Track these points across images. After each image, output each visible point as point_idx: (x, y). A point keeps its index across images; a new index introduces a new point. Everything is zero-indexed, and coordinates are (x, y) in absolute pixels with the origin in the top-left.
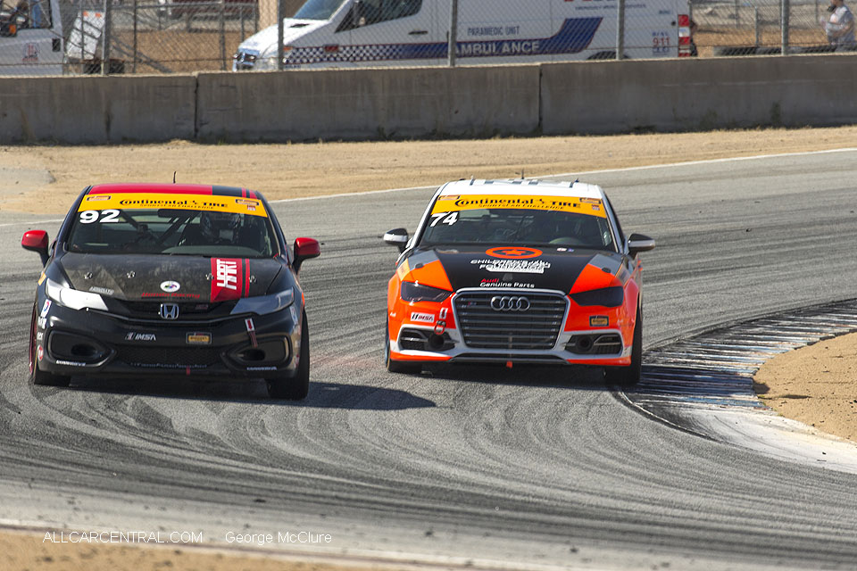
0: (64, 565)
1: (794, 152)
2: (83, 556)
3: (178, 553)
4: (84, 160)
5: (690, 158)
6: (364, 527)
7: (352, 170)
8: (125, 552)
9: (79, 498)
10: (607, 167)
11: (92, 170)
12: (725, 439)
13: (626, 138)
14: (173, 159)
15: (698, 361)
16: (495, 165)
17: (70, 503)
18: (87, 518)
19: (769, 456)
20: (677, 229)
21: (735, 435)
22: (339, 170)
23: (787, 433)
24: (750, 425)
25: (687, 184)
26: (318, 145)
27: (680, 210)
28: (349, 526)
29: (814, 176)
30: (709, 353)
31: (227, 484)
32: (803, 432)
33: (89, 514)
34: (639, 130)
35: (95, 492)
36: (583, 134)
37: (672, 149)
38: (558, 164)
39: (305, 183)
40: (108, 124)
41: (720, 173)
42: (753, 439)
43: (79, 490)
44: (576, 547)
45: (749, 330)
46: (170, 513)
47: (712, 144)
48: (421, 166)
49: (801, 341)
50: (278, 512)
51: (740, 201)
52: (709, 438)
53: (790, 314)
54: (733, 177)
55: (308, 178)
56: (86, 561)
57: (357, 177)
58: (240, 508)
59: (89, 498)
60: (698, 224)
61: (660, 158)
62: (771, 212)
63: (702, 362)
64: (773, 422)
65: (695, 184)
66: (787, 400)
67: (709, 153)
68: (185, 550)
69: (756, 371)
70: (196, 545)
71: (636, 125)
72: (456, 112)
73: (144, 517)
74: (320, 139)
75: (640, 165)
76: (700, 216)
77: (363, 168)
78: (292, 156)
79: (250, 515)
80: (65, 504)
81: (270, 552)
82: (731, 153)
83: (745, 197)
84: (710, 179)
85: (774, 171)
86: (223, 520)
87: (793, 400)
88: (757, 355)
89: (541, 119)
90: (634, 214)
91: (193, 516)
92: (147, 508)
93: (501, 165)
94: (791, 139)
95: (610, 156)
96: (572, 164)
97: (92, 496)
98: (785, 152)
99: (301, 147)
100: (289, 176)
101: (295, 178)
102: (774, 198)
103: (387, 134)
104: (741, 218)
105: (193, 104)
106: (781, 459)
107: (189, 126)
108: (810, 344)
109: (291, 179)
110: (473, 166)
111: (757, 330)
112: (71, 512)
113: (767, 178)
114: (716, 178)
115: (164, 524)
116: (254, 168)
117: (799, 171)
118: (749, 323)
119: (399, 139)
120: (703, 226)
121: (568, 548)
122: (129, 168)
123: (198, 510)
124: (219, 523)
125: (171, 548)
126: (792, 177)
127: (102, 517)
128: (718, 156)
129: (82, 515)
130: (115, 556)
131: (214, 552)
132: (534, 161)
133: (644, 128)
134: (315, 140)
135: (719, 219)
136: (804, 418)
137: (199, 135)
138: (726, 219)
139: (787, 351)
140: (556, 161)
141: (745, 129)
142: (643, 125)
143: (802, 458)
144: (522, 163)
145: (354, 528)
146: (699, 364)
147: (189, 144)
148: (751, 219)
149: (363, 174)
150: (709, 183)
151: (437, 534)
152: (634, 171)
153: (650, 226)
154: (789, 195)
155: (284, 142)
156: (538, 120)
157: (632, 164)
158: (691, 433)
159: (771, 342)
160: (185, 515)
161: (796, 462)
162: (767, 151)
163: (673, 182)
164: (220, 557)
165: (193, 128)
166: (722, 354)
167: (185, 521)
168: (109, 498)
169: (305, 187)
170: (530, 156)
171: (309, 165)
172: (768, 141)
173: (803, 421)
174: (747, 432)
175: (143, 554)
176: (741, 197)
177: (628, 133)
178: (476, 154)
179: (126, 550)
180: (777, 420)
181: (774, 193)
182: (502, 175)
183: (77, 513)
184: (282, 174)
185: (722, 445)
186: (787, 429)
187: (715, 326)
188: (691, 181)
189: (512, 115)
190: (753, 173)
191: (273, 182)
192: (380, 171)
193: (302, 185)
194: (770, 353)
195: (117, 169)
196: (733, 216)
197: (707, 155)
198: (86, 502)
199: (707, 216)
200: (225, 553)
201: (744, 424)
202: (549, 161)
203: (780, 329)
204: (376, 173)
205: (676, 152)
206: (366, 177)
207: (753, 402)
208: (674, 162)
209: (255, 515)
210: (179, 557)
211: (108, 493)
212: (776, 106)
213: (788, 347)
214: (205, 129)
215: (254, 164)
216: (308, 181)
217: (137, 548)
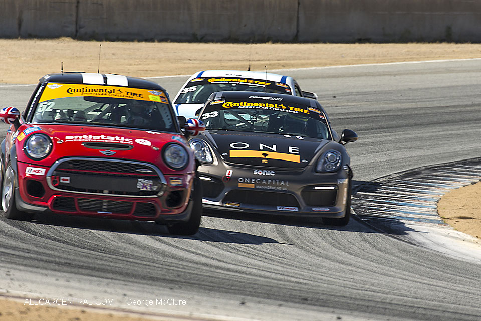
0: (10, 318)
1: (461, 58)
2: (21, 313)
3: (83, 312)
4: (4, 48)
5: (394, 60)
6: (200, 298)
7: (177, 60)
8: (48, 310)
9: (12, 272)
10: (341, 64)
11: (9, 54)
12: (420, 244)
13: (352, 45)
14: (62, 50)
15: (401, 192)
16: (268, 60)
17: (7, 275)
18: (20, 286)
19: (450, 256)
20: (387, 106)
21: (427, 241)
22: (169, 60)
23: (460, 241)
24: (436, 235)
25: (392, 77)
26: (155, 43)
27: (388, 93)
28: (190, 297)
29: (474, 74)
30: (408, 187)
31: (105, 265)
32: (471, 242)
33: (21, 283)
34: (361, 41)
35: (22, 268)
36: (325, 42)
37: (382, 54)
38: (309, 61)
39: (147, 67)
40: (20, 25)
41: (414, 70)
42: (439, 245)
43: (11, 266)
44: (341, 316)
45: (434, 173)
46: (72, 284)
47: (408, 51)
48: (221, 60)
49: (467, 181)
50: (141, 286)
51: (427, 89)
52: (411, 243)
53: (460, 164)
54: (422, 73)
55: (148, 65)
56: (23, 316)
57: (181, 65)
58: (117, 282)
59: (19, 272)
60: (400, 103)
61: (375, 60)
62: (446, 97)
63: (404, 193)
64: (451, 234)
65: (398, 77)
66: (459, 220)
67: (407, 57)
68: (88, 310)
69: (439, 200)
70: (94, 307)
71: (359, 37)
72: (245, 26)
73: (57, 286)
74: (156, 40)
75: (363, 63)
76: (401, 98)
77: (184, 59)
78: (138, 50)
79: (125, 287)
80: (4, 275)
81: (143, 314)
82: (421, 57)
83: (430, 87)
84: (408, 74)
85: (449, 70)
86: (108, 290)
87: (463, 220)
88: (439, 189)
89: (298, 31)
90: (359, 95)
91: (87, 287)
92: (57, 280)
93: (273, 60)
94: (459, 49)
95: (343, 57)
96: (318, 61)
97: (20, 270)
98: (455, 58)
99: (143, 44)
100: (136, 63)
101: (140, 64)
102: (449, 87)
103: (199, 37)
104: (428, 100)
105: (74, 14)
106: (458, 259)
107: (72, 28)
108: (473, 183)
109: (137, 65)
110: (254, 60)
111: (439, 173)
112: (9, 281)
113: (444, 75)
114: (411, 73)
115: (72, 292)
116: (114, 57)
117: (464, 71)
118: (433, 168)
119: (207, 41)
120: (403, 104)
121: (335, 316)
122: (33, 54)
123: (90, 282)
124: (105, 292)
125: (79, 309)
126: (460, 75)
127: (30, 286)
128: (412, 59)
129: (16, 283)
130: (43, 313)
131: (107, 312)
132: (294, 58)
133: (364, 39)
134: (152, 40)
135: (414, 101)
136: (471, 232)
137: (78, 34)
138: (417, 101)
139: (459, 188)
140: (308, 59)
141: (429, 43)
142: (363, 38)
143: (471, 259)
144: (286, 60)
145: (193, 298)
146: (402, 194)
147: (72, 40)
148: (434, 101)
149: (185, 63)
150: (406, 77)
151: (247, 304)
152: (359, 67)
153: (369, 103)
154: (458, 86)
155: (132, 40)
156: (296, 32)
157: (357, 62)
158: (398, 239)
159: (448, 181)
160: (83, 286)
161: (467, 261)
162: (444, 58)
163: (384, 75)
164: (111, 316)
165: (74, 30)
166: (417, 188)
167: (83, 290)
168: (31, 272)
169: (147, 71)
170: (291, 55)
171: (149, 56)
172: (445, 51)
173: (470, 234)
174: (434, 240)
175: (61, 312)
176: (427, 87)
177: (354, 42)
178: (257, 53)
179: (50, 310)
180: (453, 232)
181: (449, 84)
182: (274, 67)
183: (12, 282)
184: (132, 62)
185: (419, 248)
186: (460, 239)
187: (411, 170)
188: (395, 75)
189: (279, 28)
190: (436, 71)
191: (126, 66)
192: (195, 62)
193: (145, 69)
194: (448, 189)
195: (25, 54)
196: (422, 99)
197: (406, 58)
198: (17, 274)
199: (405, 98)
200: (114, 313)
201: (432, 234)
202: (304, 59)
203: (454, 173)
204: (193, 63)
205: (386, 56)
206: (186, 65)
207: (437, 221)
208: (384, 62)
209: (128, 287)
210: (84, 315)
211: (30, 269)
212: (449, 28)
213: (459, 185)
214: (82, 31)
215: (113, 54)
216: (149, 66)
217: (56, 308)
